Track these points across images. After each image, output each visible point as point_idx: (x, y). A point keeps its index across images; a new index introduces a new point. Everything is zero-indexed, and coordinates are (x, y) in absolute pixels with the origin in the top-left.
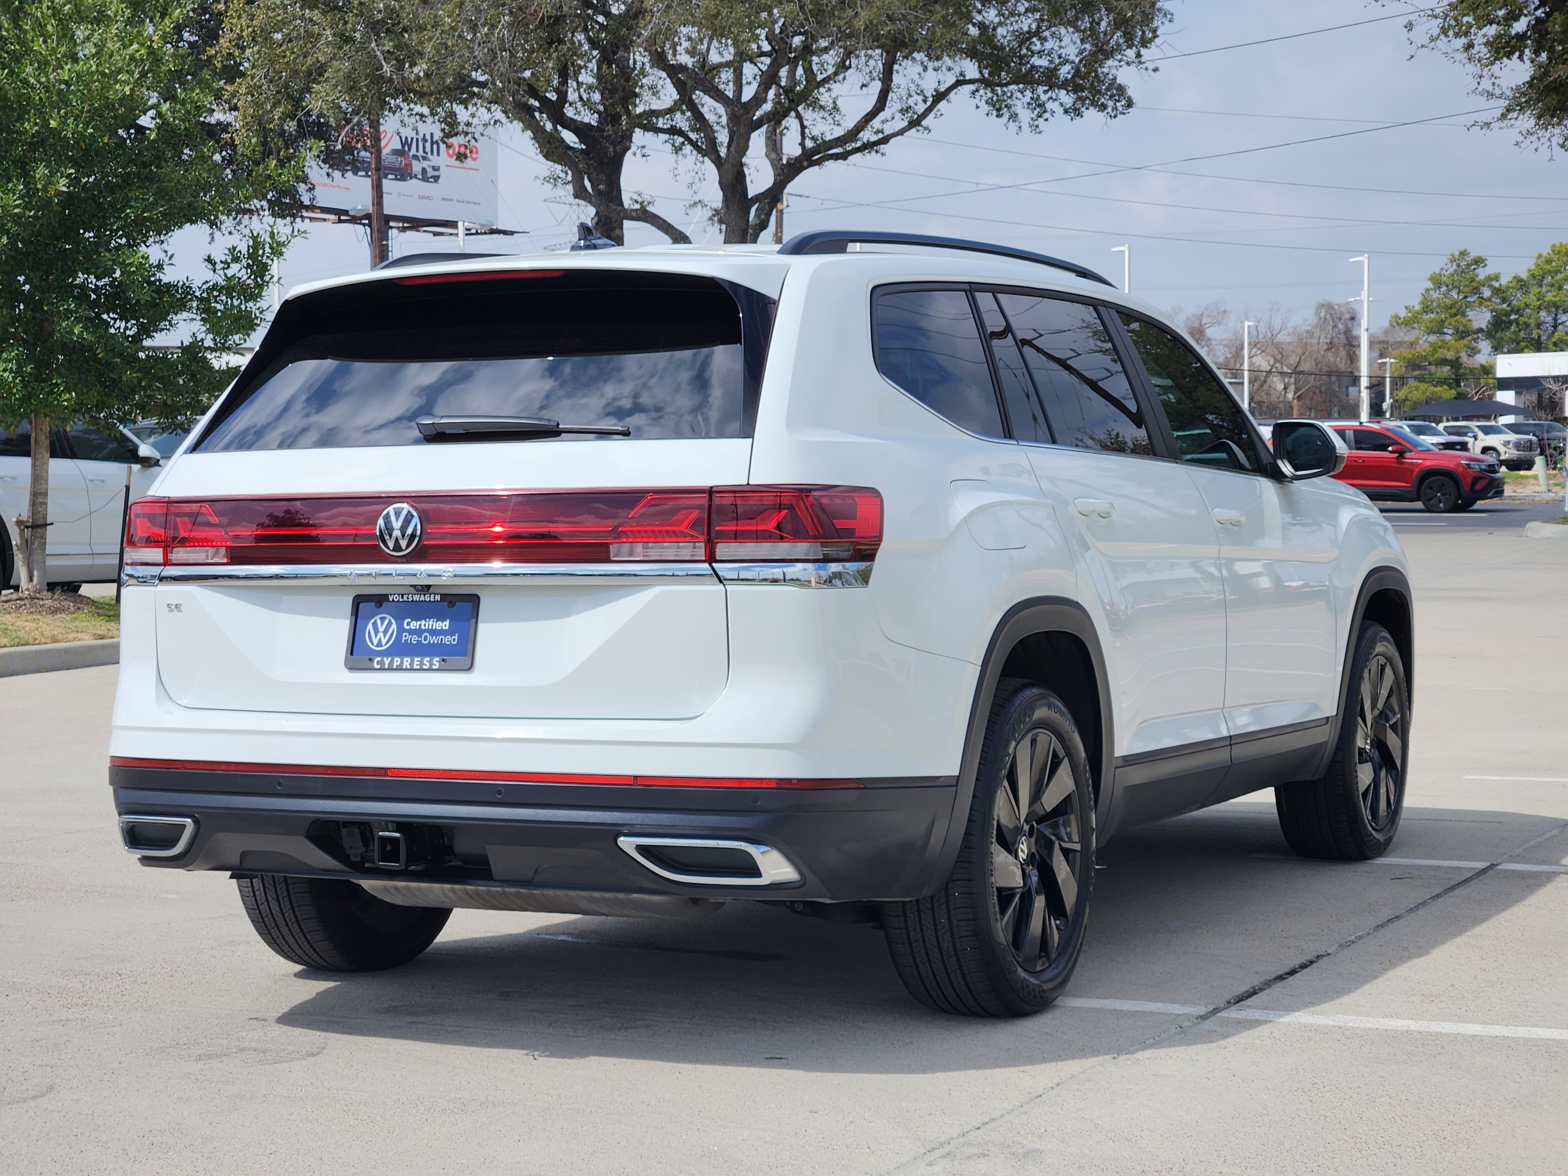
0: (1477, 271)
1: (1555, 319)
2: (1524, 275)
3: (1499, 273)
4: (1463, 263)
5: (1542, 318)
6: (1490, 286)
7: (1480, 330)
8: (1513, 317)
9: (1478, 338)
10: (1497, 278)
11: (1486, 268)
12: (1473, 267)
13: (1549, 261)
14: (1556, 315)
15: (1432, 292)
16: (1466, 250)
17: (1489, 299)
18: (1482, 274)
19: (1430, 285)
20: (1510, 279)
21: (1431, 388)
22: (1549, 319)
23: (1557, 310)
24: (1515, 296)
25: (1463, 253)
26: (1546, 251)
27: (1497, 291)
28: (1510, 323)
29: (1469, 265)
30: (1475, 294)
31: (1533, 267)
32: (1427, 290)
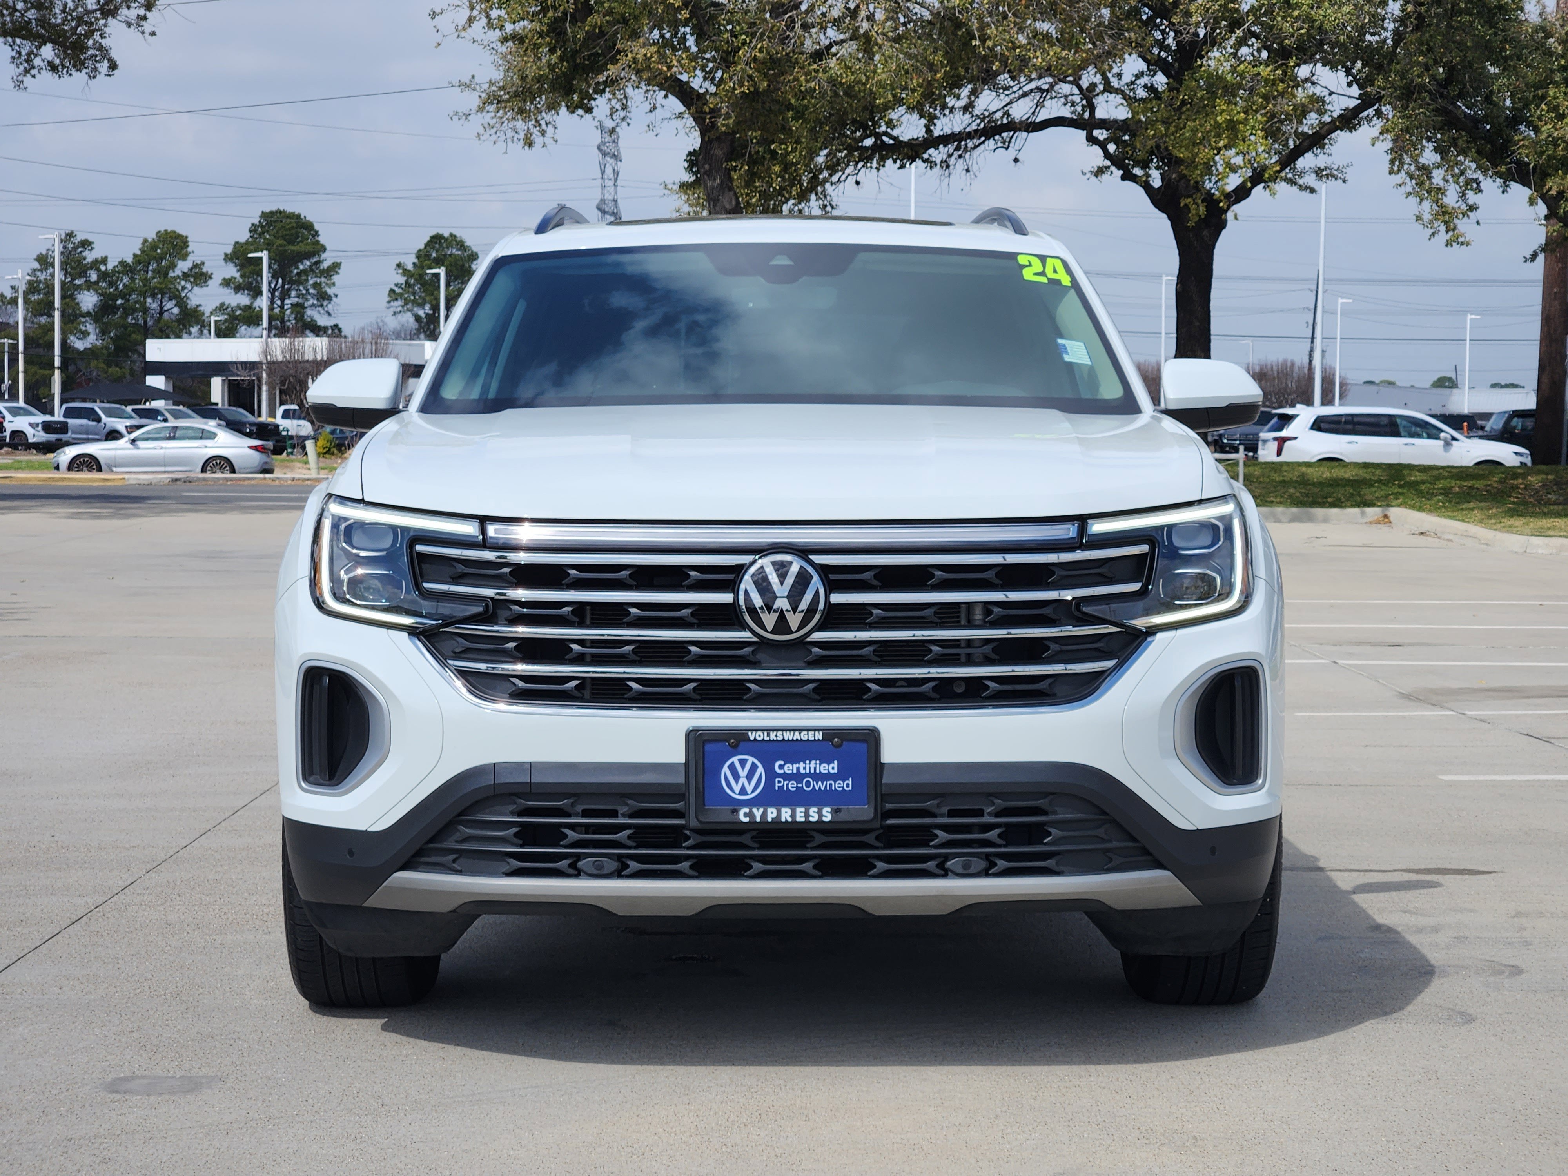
0: (84, 254)
1: (161, 307)
2: (129, 260)
3: (106, 258)
4: (70, 246)
5: (148, 304)
6: (98, 270)
7: (88, 314)
8: (119, 302)
9: (86, 321)
10: (104, 260)
11: (93, 252)
12: (80, 249)
13: (154, 247)
14: (161, 302)
15: (38, 273)
16: (72, 233)
17: (96, 283)
18: (90, 256)
19: (37, 265)
20: (116, 264)
21: (42, 371)
22: (155, 306)
23: (162, 298)
24: (122, 280)
25: (70, 235)
26: (151, 236)
27: (103, 276)
28: (118, 308)
29: (75, 248)
30: (83, 277)
31: (139, 253)
32: (34, 270)
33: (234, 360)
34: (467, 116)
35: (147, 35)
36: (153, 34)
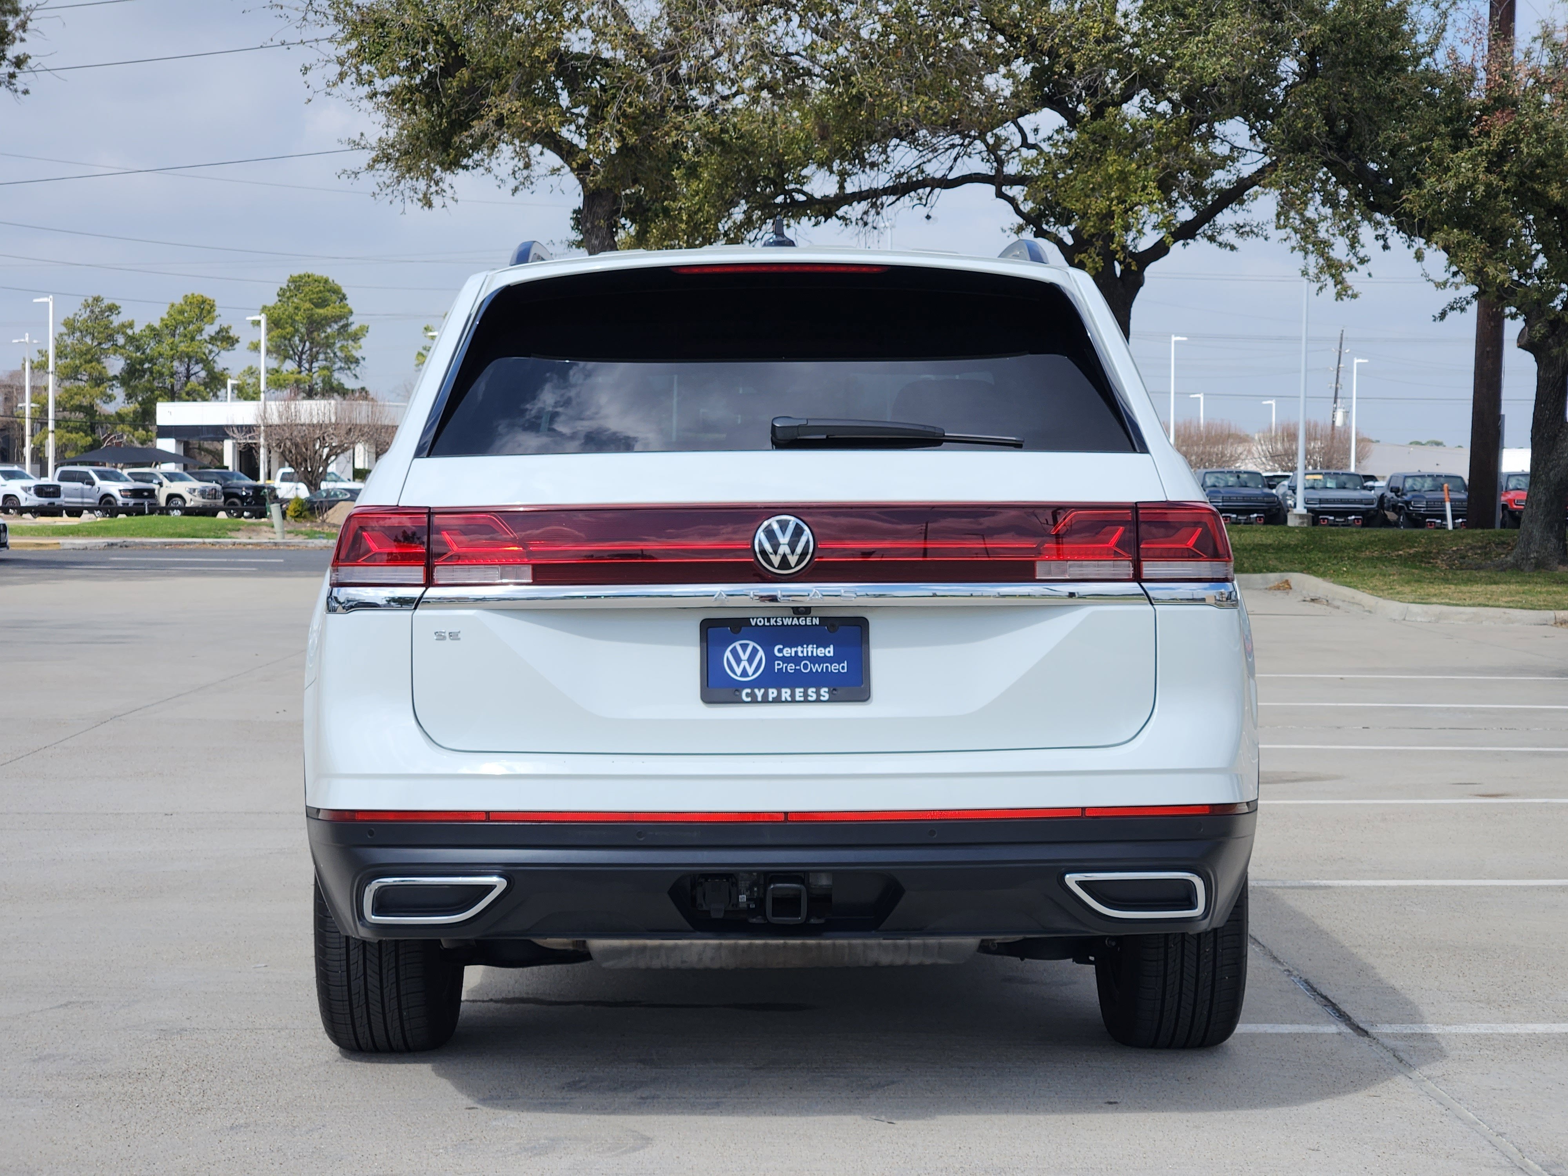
0: (111, 318)
1: (188, 370)
2: (157, 324)
3: (133, 321)
4: (97, 310)
5: (175, 368)
6: (125, 334)
7: (115, 377)
8: (146, 366)
9: (113, 385)
10: (131, 325)
11: (120, 315)
12: (107, 314)
13: (181, 312)
14: (189, 366)
15: (66, 338)
16: (99, 297)
17: (123, 347)
18: (116, 321)
19: (64, 330)
20: (143, 328)
21: (68, 435)
22: (182, 369)
23: (190, 361)
24: (149, 345)
25: (97, 300)
26: (179, 301)
27: (131, 339)
28: (144, 371)
29: (102, 312)
30: (109, 341)
31: (166, 317)
32: (61, 335)
33: (230, 423)
34: (356, 174)
35: (19, 94)
36: (26, 92)
